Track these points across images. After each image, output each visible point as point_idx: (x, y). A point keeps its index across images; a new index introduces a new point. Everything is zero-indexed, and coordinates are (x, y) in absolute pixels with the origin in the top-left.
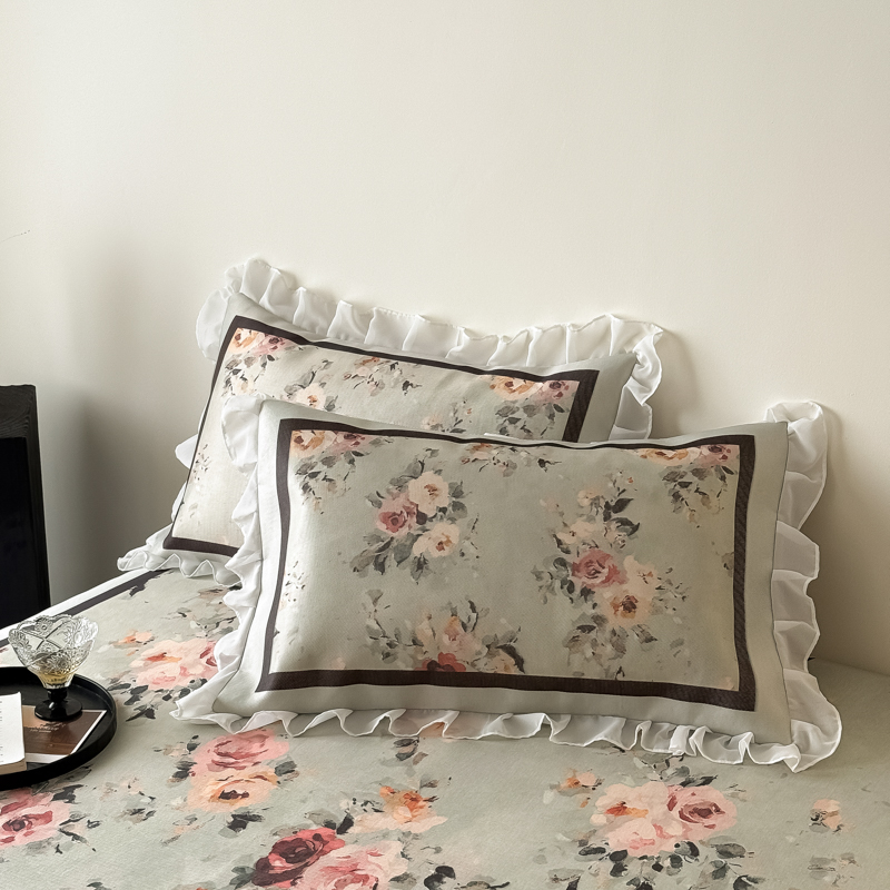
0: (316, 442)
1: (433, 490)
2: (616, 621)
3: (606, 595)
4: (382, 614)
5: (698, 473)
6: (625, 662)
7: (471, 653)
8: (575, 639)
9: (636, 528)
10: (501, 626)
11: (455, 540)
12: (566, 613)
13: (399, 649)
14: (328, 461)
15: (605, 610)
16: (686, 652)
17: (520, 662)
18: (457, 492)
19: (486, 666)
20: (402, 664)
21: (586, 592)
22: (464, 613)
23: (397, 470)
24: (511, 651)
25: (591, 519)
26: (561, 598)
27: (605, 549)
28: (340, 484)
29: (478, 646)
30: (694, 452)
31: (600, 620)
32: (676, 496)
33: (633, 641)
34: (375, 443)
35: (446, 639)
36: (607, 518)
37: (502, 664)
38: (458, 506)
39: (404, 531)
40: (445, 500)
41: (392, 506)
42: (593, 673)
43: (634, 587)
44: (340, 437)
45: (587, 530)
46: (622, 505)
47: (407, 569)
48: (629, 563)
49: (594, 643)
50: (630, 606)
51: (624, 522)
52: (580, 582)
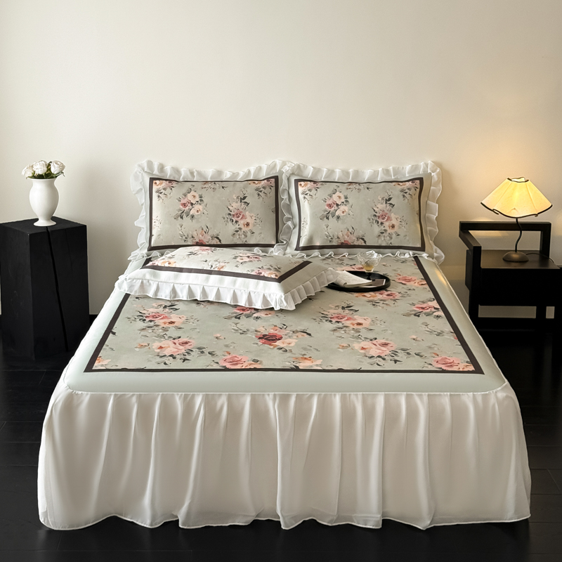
0: (306, 185)
1: (340, 197)
2: (390, 231)
3: (387, 224)
4: (329, 231)
5: (409, 189)
6: (392, 241)
7: (352, 240)
8: (379, 236)
9: (394, 205)
10: (359, 233)
11: (347, 211)
12: (377, 229)
13: (334, 240)
14: (310, 190)
15: (387, 228)
16: (407, 238)
17: (365, 242)
18: (346, 198)
19: (356, 243)
20: (334, 243)
21: (382, 223)
22: (351, 230)
23: (330, 192)
24: (363, 239)
25: (382, 204)
26: (375, 225)
27: (386, 211)
28: (314, 196)
29: (354, 238)
30: (408, 184)
31: (386, 230)
32: (404, 196)
33: (394, 236)
34: (322, 184)
35: (346, 237)
36: (386, 203)
37: (361, 243)
38: (347, 201)
39: (333, 209)
40: (343, 200)
41: (329, 202)
42: (384, 244)
43: (394, 222)
44: (312, 183)
45: (381, 206)
46: (390, 199)
47: (335, 218)
48: (393, 215)
49: (384, 236)
50: (393, 226)
51: (391, 204)
52: (380, 221)
